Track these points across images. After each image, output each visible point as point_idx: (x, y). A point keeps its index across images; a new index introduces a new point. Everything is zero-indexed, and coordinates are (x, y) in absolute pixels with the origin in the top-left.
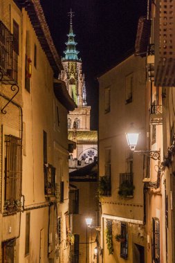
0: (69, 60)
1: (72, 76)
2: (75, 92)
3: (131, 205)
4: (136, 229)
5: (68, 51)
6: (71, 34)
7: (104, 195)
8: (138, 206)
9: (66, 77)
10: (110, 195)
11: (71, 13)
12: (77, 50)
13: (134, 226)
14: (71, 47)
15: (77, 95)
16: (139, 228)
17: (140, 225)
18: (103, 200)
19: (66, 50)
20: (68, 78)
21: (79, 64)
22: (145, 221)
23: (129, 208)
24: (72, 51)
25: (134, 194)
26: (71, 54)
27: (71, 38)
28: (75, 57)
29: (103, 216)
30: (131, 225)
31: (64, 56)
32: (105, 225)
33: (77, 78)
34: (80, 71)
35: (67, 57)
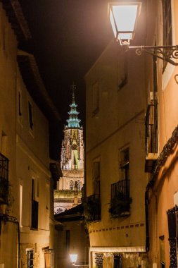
0: (71, 128)
1: (74, 142)
2: (77, 157)
3: (127, 227)
4: (135, 260)
5: (70, 120)
6: (74, 105)
7: (91, 220)
8: (137, 226)
9: (69, 143)
10: (99, 219)
11: (73, 86)
12: (78, 118)
13: (132, 256)
14: (74, 116)
15: (79, 159)
16: (139, 259)
17: (140, 253)
18: (91, 227)
19: (69, 119)
20: (71, 144)
21: (81, 132)
22: (148, 246)
23: (125, 231)
24: (74, 120)
25: (131, 210)
26: (74, 122)
27: (73, 108)
28: (77, 125)
29: (91, 249)
30: (127, 256)
31: (67, 124)
32: (94, 260)
33: (78, 144)
34: (81, 138)
35: (69, 125)
